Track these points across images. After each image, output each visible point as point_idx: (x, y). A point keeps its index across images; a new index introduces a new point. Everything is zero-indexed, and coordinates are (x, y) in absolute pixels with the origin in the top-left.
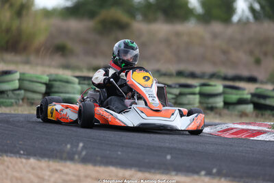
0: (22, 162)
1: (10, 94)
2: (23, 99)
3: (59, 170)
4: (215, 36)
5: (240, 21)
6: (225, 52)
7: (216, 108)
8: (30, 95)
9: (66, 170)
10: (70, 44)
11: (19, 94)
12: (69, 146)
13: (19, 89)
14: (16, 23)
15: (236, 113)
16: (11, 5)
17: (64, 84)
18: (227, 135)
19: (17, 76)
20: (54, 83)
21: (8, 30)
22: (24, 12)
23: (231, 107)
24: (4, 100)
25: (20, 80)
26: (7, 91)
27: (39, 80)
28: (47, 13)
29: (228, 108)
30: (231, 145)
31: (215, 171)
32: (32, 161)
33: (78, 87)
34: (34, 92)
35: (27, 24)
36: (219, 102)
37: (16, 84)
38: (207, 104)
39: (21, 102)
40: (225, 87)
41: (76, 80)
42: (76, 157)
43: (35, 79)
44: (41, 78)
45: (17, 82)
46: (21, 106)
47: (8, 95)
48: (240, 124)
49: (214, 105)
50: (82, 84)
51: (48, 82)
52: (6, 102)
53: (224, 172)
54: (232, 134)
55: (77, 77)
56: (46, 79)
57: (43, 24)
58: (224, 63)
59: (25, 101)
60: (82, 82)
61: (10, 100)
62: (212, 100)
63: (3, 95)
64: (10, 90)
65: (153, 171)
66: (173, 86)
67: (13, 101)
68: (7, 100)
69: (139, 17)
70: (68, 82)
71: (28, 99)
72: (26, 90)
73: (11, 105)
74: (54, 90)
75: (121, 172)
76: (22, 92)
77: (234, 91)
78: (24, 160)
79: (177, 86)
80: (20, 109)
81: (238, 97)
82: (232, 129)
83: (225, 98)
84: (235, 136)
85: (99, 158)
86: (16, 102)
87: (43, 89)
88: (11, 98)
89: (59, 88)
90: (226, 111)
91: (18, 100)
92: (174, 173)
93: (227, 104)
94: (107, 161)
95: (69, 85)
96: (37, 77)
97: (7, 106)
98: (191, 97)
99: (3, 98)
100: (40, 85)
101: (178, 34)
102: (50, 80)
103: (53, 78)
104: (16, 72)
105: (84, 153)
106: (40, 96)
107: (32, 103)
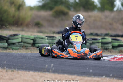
0: (27, 73)
1: (17, 44)
2: (23, 47)
3: (43, 76)
4: (106, 17)
5: (117, 10)
6: (111, 24)
7: (109, 49)
9: (46, 76)
11: (21, 44)
12: (47, 66)
13: (21, 42)
14: (17, 13)
15: (118, 51)
16: (15, 5)
18: (115, 60)
19: (20, 36)
20: (36, 39)
21: (14, 17)
22: (21, 8)
23: (115, 48)
24: (15, 47)
25: (21, 38)
26: (16, 43)
27: (30, 38)
28: (31, 8)
29: (114, 49)
30: (117, 65)
31: (111, 75)
32: (31, 72)
33: (47, 41)
34: (28, 43)
35: (22, 13)
36: (110, 46)
37: (20, 40)
38: (105, 47)
40: (112, 39)
41: (46, 38)
42: (50, 70)
43: (28, 38)
44: (31, 37)
45: (20, 39)
46: (22, 49)
47: (16, 45)
48: (120, 55)
49: (108, 48)
50: (49, 39)
51: (34, 39)
52: (15, 48)
53: (115, 75)
54: (117, 60)
55: (47, 36)
56: (33, 37)
57: (30, 13)
58: (110, 29)
59: (24, 47)
60: (49, 38)
61: (17, 47)
62: (106, 45)
63: (14, 45)
64: (17, 43)
65: (84, 76)
66: (89, 39)
67: (18, 47)
68: (16, 47)
69: (72, 9)
70: (42, 38)
71: (25, 46)
72: (25, 43)
73: (18, 49)
74: (36, 42)
75: (70, 77)
76: (23, 43)
77: (116, 41)
78: (27, 72)
79: (91, 39)
80: (22, 51)
81: (118, 44)
82: (117, 57)
83: (112, 44)
84: (118, 61)
85: (60, 71)
86: (20, 48)
87: (32, 42)
89: (39, 41)
90: (113, 50)
91: (21, 47)
92: (93, 76)
93: (113, 47)
94: (64, 72)
95: (43, 40)
96: (29, 37)
97: (16, 50)
98: (98, 44)
99: (14, 46)
100: (30, 40)
101: (89, 17)
103: (36, 37)
105: (53, 69)
106: (30, 45)
107: (27, 48)
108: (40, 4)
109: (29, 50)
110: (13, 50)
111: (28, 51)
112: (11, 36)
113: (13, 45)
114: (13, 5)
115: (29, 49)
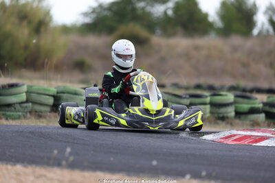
0: (7, 169)
1: (18, 107)
2: (30, 112)
4: (235, 49)
5: (259, 34)
6: (245, 65)
7: (228, 117)
8: (38, 108)
10: (88, 60)
11: (26, 107)
12: (56, 152)
13: (27, 101)
15: (248, 122)
16: (30, 22)
17: (72, 96)
19: (25, 88)
20: (62, 95)
21: (26, 47)
22: (42, 29)
23: (243, 117)
24: (12, 113)
25: (27, 92)
26: (14, 104)
27: (47, 93)
28: (66, 30)
29: (240, 118)
34: (42, 104)
35: (45, 41)
36: (231, 112)
37: (23, 97)
38: (218, 113)
39: (28, 114)
40: (237, 96)
42: (64, 162)
43: (42, 92)
44: (49, 90)
45: (24, 94)
46: (29, 118)
47: (15, 108)
48: (244, 130)
49: (225, 115)
51: (55, 94)
52: (13, 115)
54: (235, 140)
56: (53, 90)
57: (62, 40)
58: (244, 76)
59: (33, 113)
61: (18, 113)
62: (223, 110)
63: (10, 109)
64: (17, 103)
66: (184, 96)
67: (20, 113)
68: (15, 113)
69: (159, 32)
70: (75, 94)
71: (36, 112)
72: (34, 103)
73: (19, 118)
76: (30, 104)
77: (246, 100)
79: (188, 96)
80: (26, 121)
81: (250, 106)
82: (235, 135)
83: (236, 108)
84: (238, 142)
86: (24, 115)
87: (51, 101)
88: (19, 111)
89: (67, 100)
90: (237, 121)
91: (26, 113)
93: (239, 114)
94: (97, 167)
95: (77, 97)
96: (45, 90)
97: (14, 118)
98: (203, 107)
99: (10, 111)
100: (47, 97)
101: (197, 48)
102: (58, 93)
103: (60, 90)
104: (23, 85)
105: (71, 159)
106: (48, 109)
107: (39, 116)
108: (88, 20)
109: (44, 120)
110: (7, 119)
111: (43, 122)
112: (4, 87)
113: (7, 109)
114: (25, 23)
115: (45, 117)
